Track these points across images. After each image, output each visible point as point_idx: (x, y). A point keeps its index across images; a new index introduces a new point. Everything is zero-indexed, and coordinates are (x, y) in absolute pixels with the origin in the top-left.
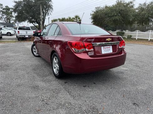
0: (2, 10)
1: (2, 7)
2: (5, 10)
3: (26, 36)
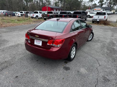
3: (97, 20)
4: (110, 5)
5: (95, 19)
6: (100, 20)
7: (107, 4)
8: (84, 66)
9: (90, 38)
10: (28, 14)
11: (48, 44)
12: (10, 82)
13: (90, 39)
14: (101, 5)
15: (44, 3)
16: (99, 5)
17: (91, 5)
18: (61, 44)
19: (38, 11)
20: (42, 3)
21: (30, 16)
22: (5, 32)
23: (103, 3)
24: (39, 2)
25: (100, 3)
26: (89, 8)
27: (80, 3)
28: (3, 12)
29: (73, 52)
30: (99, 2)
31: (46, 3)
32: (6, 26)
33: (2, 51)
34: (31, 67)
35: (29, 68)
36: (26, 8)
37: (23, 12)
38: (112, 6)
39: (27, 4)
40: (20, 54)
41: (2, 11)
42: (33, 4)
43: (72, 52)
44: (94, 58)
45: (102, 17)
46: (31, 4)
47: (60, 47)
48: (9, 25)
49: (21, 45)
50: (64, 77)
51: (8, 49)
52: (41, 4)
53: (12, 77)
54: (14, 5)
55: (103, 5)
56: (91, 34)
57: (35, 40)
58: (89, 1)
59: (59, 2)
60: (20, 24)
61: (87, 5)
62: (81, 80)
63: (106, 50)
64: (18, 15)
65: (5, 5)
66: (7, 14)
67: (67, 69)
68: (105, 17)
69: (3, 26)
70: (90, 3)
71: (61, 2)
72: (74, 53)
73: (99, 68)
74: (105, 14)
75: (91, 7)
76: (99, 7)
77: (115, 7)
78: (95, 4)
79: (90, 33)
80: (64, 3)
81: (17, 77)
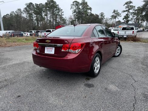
0: (134, 11)
1: (135, 9)
2: (136, 12)
3: (124, 36)
4: (137, 21)
5: (122, 35)
6: (127, 36)
7: (133, 20)
8: (113, 83)
9: (118, 52)
10: (39, 33)
11: (63, 50)
12: (8, 103)
13: (118, 54)
14: (126, 22)
15: (58, 21)
16: (125, 22)
17: (114, 23)
18: (80, 50)
19: (51, 30)
20: (56, 22)
21: (42, 35)
22: (9, 51)
23: (129, 19)
24: (52, 21)
25: (125, 19)
26: (113, 25)
27: (101, 21)
28: (9, 33)
29: (97, 65)
30: (123, 19)
31: (61, 22)
32: (11, 46)
33: (3, 69)
34: (39, 85)
35: (37, 86)
36: (37, 28)
37: (33, 31)
38: (140, 22)
39: (38, 23)
40: (26, 72)
41: (8, 31)
42: (45, 24)
43: (95, 64)
44: (127, 74)
45: (129, 33)
46: (42, 24)
47: (79, 53)
48: (15, 45)
49: (28, 62)
50: (87, 95)
51: (10, 67)
52: (54, 23)
53: (12, 97)
54: (23, 25)
55: (128, 22)
56: (118, 47)
57: (46, 48)
58: (112, 18)
59: (75, 20)
60: (28, 43)
61: (110, 22)
62: (111, 98)
63: (141, 65)
64: (26, 35)
65: (12, 26)
66: (13, 35)
67: (90, 86)
68: (133, 32)
69: (7, 45)
70: (112, 20)
71: (78, 20)
72: (99, 66)
73: (135, 84)
74: (134, 29)
75: (114, 24)
76: (124, 24)
77: (144, 22)
78: (119, 21)
79: (116, 46)
80: (81, 21)
81: (19, 96)
